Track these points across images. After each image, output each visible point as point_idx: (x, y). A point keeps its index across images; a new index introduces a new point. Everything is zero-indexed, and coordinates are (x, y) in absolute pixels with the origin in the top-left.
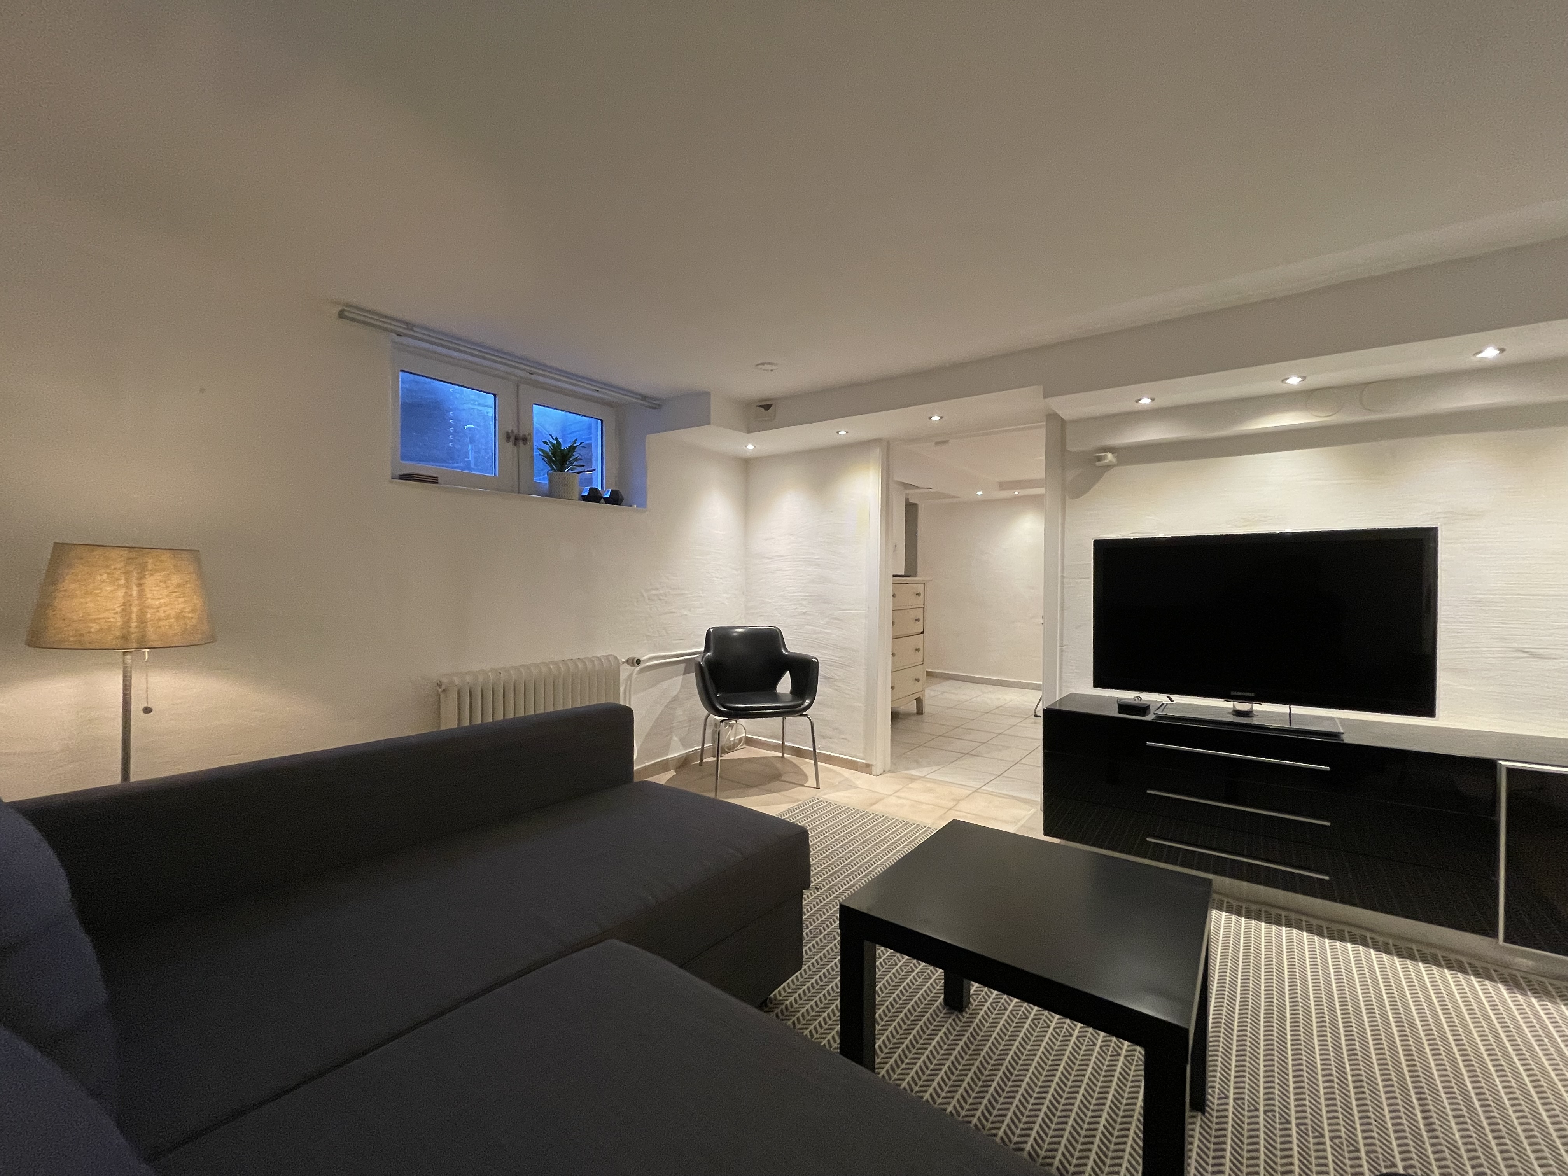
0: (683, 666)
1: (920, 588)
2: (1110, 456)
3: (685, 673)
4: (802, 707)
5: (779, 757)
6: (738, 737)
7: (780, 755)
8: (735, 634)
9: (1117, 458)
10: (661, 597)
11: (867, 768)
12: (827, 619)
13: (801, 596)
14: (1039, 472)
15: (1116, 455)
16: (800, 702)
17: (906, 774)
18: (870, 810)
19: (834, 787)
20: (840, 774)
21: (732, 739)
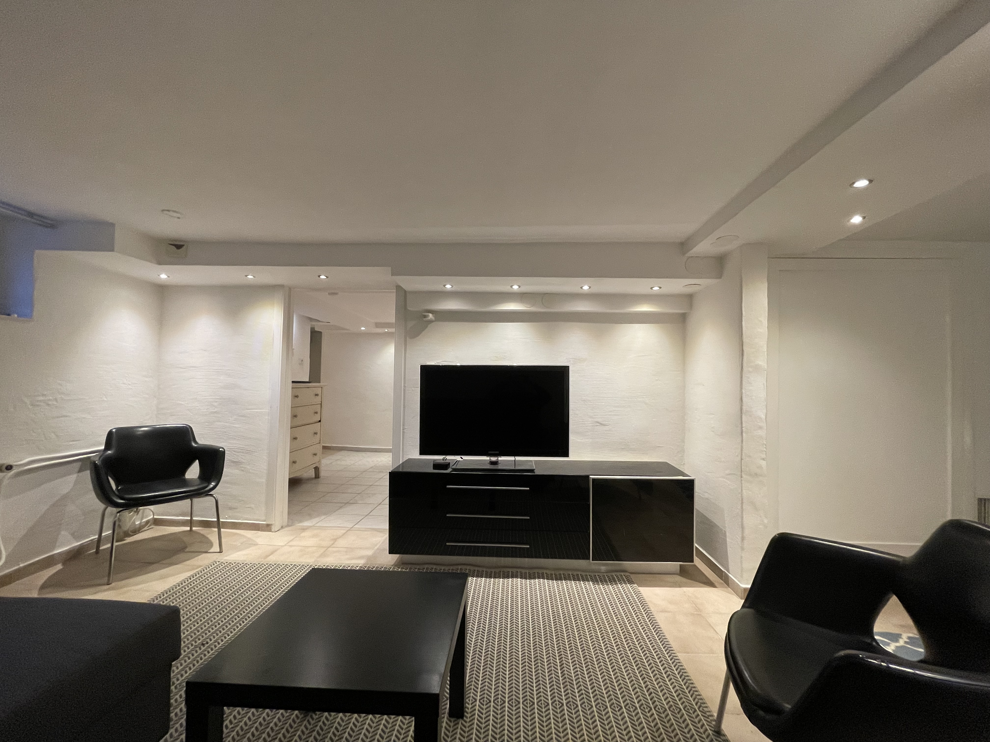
0: (78, 465)
1: (319, 391)
2: (431, 316)
3: (78, 472)
4: (208, 488)
5: (187, 531)
6: (144, 520)
7: (188, 528)
8: (139, 433)
9: (435, 317)
10: (50, 403)
11: (267, 528)
12: (235, 417)
13: (211, 398)
14: (392, 319)
15: (434, 315)
16: (207, 484)
17: (299, 526)
18: (264, 561)
19: (236, 549)
20: (243, 536)
21: (137, 523)
